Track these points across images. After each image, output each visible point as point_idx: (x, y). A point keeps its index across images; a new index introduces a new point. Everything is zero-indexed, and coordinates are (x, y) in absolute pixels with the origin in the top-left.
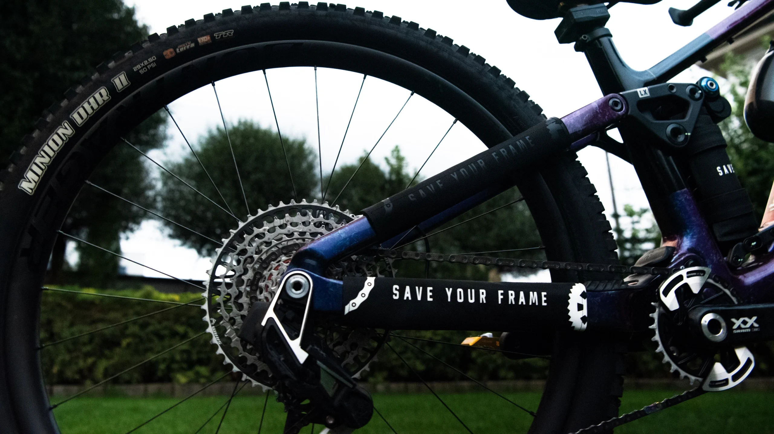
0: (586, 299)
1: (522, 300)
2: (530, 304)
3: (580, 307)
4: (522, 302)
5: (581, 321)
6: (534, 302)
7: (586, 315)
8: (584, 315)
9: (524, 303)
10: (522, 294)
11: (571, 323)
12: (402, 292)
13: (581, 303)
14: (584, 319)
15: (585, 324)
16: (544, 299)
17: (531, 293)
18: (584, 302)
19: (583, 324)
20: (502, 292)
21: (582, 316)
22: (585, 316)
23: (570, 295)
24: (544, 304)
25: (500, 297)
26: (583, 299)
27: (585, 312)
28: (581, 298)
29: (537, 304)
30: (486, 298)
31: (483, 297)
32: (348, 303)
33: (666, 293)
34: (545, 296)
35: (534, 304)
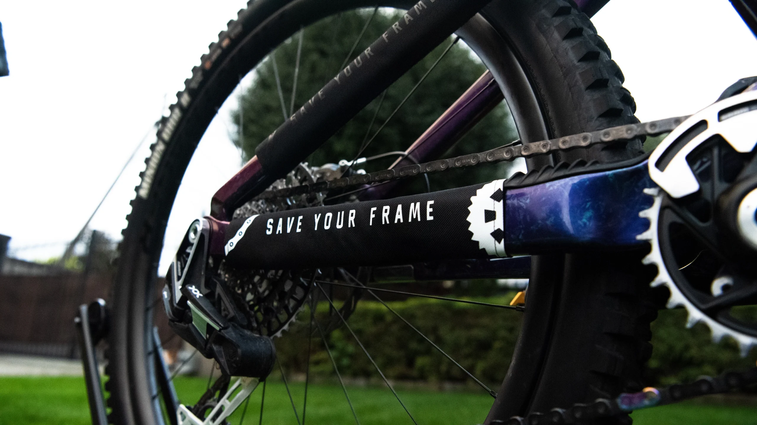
0: (502, 201)
1: (399, 216)
2: (410, 220)
3: (490, 216)
4: (399, 220)
5: (492, 239)
6: (415, 217)
7: (502, 229)
8: (496, 229)
9: (402, 221)
10: (400, 208)
11: (477, 243)
12: (275, 225)
13: (492, 209)
14: (497, 235)
15: (499, 242)
16: (429, 210)
17: (412, 205)
18: (498, 207)
19: (497, 243)
20: (375, 209)
21: (492, 231)
22: (499, 230)
23: (473, 199)
24: (430, 218)
25: (372, 216)
26: (496, 202)
27: (499, 223)
28: (492, 200)
29: (419, 219)
30: (354, 220)
31: (351, 219)
32: (226, 243)
33: (661, 164)
34: (431, 206)
35: (415, 220)
